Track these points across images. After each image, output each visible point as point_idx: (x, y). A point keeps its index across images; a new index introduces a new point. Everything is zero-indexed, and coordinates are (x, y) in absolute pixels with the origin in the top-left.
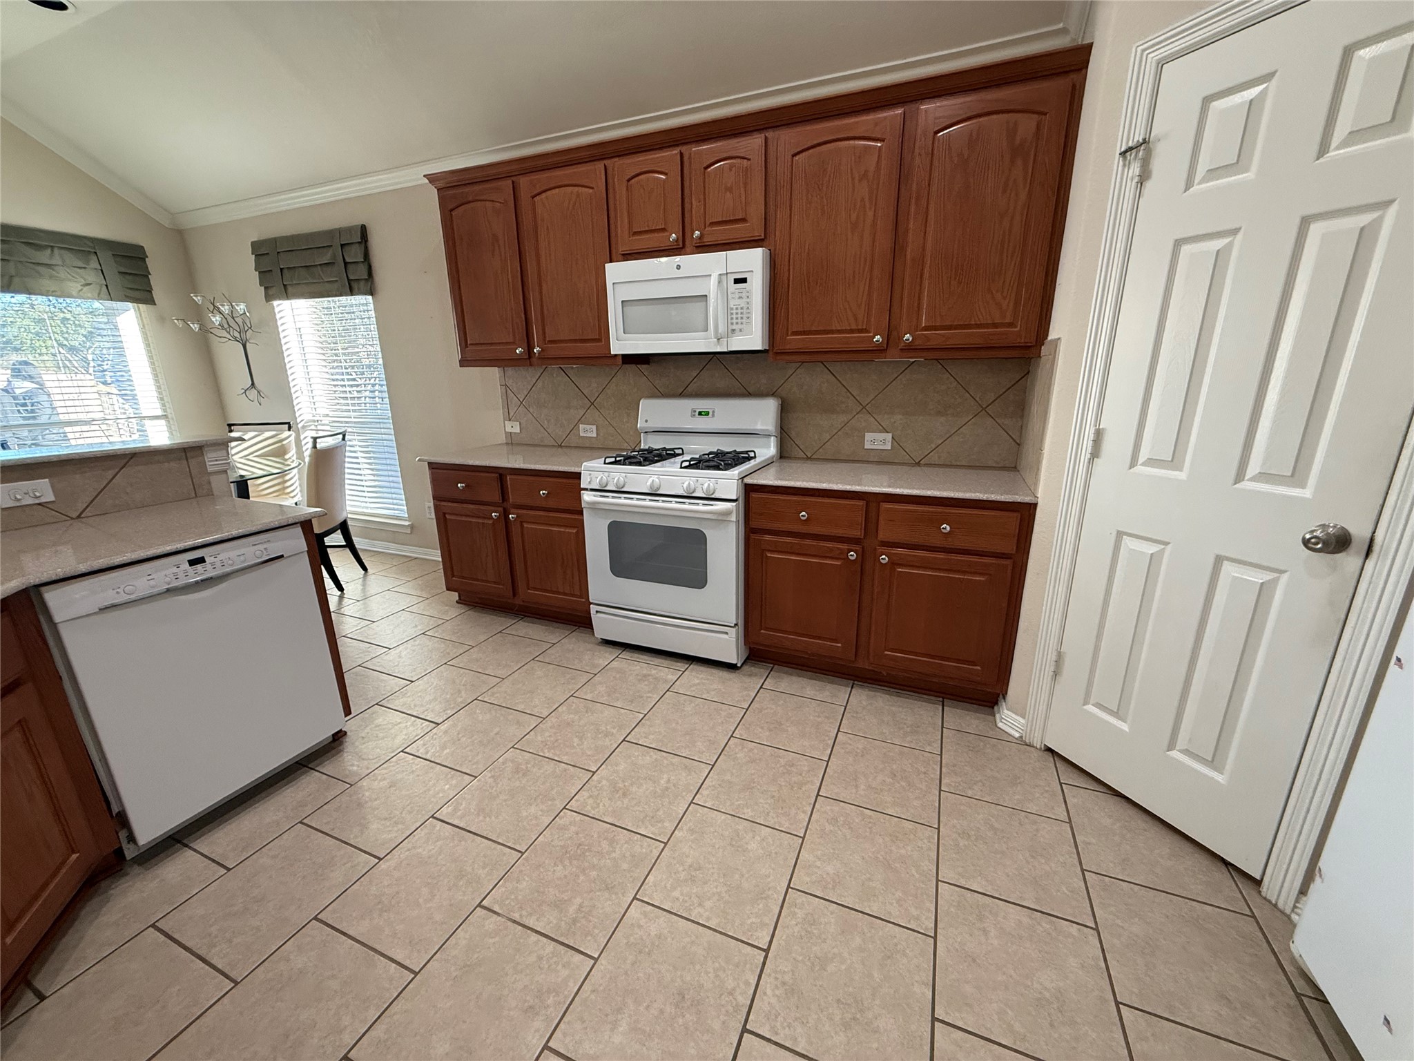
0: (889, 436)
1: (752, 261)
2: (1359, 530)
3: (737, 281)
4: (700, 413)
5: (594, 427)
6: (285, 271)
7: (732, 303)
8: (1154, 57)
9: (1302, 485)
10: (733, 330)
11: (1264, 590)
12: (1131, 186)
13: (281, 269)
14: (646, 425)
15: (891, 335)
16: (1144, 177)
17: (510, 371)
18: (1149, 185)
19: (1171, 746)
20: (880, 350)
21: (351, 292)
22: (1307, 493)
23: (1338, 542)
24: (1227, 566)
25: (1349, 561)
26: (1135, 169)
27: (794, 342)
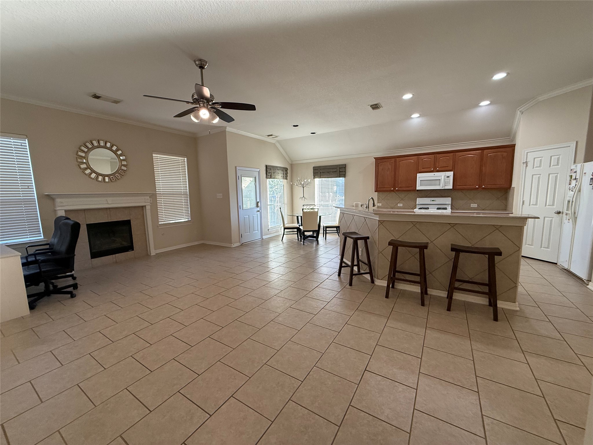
0: (477, 204)
1: (451, 174)
2: (561, 211)
3: (447, 177)
4: (432, 201)
5: (402, 204)
6: (322, 173)
7: (446, 181)
8: (526, 152)
9: (554, 206)
10: (446, 185)
11: (551, 220)
12: (525, 167)
13: (320, 172)
14: (419, 203)
15: (480, 186)
16: (527, 166)
17: (381, 193)
18: (527, 167)
19: (541, 247)
20: (477, 188)
21: (340, 177)
22: (555, 207)
23: (559, 213)
24: (546, 218)
25: (561, 215)
26: (525, 165)
27: (458, 187)
